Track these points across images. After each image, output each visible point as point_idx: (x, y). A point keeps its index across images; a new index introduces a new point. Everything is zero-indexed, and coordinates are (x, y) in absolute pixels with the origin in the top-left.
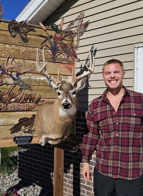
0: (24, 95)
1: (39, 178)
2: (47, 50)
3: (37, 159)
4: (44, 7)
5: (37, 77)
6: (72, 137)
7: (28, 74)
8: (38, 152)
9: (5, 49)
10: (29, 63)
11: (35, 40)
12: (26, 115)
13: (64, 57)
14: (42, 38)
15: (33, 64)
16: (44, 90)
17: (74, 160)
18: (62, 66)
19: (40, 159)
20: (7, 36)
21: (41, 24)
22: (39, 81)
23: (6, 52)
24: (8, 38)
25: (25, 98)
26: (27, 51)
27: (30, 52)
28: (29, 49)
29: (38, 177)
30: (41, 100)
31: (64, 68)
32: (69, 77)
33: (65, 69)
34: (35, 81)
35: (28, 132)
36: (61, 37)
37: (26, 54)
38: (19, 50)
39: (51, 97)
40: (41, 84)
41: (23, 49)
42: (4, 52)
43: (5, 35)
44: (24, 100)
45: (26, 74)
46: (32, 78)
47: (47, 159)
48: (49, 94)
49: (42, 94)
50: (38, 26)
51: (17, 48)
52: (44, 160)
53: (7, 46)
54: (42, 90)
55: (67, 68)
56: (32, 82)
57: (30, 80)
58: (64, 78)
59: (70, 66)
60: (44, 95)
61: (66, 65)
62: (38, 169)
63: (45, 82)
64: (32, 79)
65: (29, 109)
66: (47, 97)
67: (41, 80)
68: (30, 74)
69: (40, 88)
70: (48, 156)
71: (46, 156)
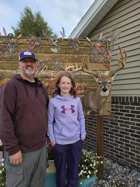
2: (91, 55)
4: (88, 26)
6: (108, 112)
9: (66, 57)
11: (84, 49)
13: (102, 58)
14: (88, 48)
17: (110, 130)
18: (101, 64)
20: (67, 49)
21: (87, 38)
23: (67, 59)
24: (68, 50)
27: (80, 58)
28: (80, 55)
30: (88, 87)
31: (102, 66)
32: (106, 71)
34: (84, 75)
36: (100, 45)
37: (78, 59)
38: (74, 57)
39: (94, 85)
40: (87, 77)
41: (76, 56)
42: (65, 59)
43: (66, 49)
44: (77, 88)
45: (78, 72)
50: (85, 40)
51: (73, 55)
53: (67, 55)
54: (88, 81)
55: (104, 65)
56: (82, 76)
58: (102, 72)
59: (107, 64)
60: (89, 84)
61: (104, 64)
64: (82, 75)
66: (92, 85)
68: (81, 72)
69: (87, 80)
70: (91, 127)
71: (90, 127)
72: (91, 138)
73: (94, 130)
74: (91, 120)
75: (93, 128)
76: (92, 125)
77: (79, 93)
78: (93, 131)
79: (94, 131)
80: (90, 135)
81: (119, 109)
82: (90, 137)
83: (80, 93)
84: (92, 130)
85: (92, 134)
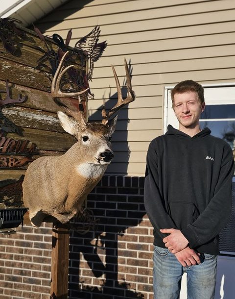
0: (8, 141)
1: (8, 289)
3: (4, 258)
5: (29, 114)
7: (14, 108)
8: (6, 246)
10: (17, 90)
12: (10, 175)
13: (71, 88)
15: (23, 91)
16: (42, 136)
18: (68, 101)
19: (11, 257)
21: (37, 29)
22: (32, 121)
25: (9, 147)
26: (14, 70)
27: (18, 72)
28: (17, 66)
29: (4, 288)
31: (71, 105)
33: (73, 107)
34: (27, 119)
35: (13, 204)
37: (11, 73)
39: (52, 148)
40: (36, 126)
41: (6, 65)
44: (7, 150)
45: (11, 108)
46: (20, 115)
47: (23, 255)
48: (48, 144)
49: (38, 143)
52: (17, 258)
54: (37, 135)
55: (75, 105)
56: (21, 121)
57: (18, 118)
60: (40, 144)
61: (74, 101)
62: (4, 274)
63: (41, 123)
65: (15, 166)
66: (45, 148)
67: (35, 119)
68: (18, 108)
69: (34, 132)
70: (26, 250)
71: (21, 251)
72: (23, 277)
73: (32, 256)
74: (25, 234)
75: (31, 252)
76: (29, 245)
77: (12, 164)
78: (30, 259)
79: (34, 258)
80: (22, 271)
81: (95, 201)
82: (20, 276)
83: (14, 164)
84: (27, 257)
85: (26, 266)
